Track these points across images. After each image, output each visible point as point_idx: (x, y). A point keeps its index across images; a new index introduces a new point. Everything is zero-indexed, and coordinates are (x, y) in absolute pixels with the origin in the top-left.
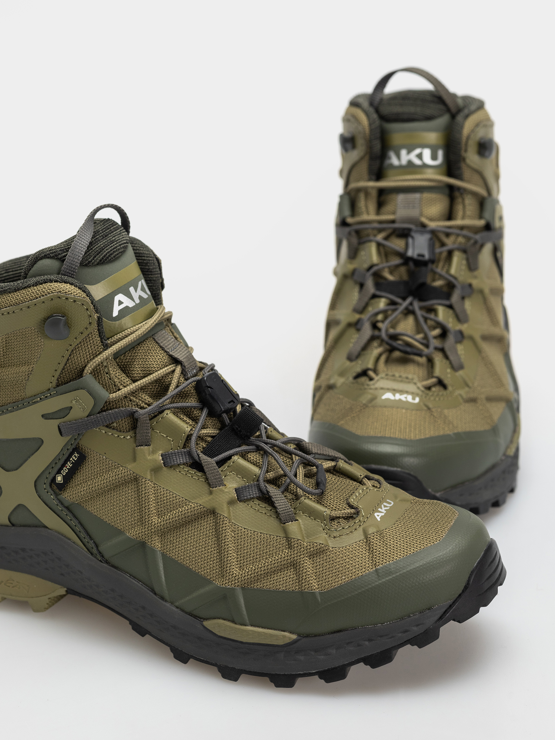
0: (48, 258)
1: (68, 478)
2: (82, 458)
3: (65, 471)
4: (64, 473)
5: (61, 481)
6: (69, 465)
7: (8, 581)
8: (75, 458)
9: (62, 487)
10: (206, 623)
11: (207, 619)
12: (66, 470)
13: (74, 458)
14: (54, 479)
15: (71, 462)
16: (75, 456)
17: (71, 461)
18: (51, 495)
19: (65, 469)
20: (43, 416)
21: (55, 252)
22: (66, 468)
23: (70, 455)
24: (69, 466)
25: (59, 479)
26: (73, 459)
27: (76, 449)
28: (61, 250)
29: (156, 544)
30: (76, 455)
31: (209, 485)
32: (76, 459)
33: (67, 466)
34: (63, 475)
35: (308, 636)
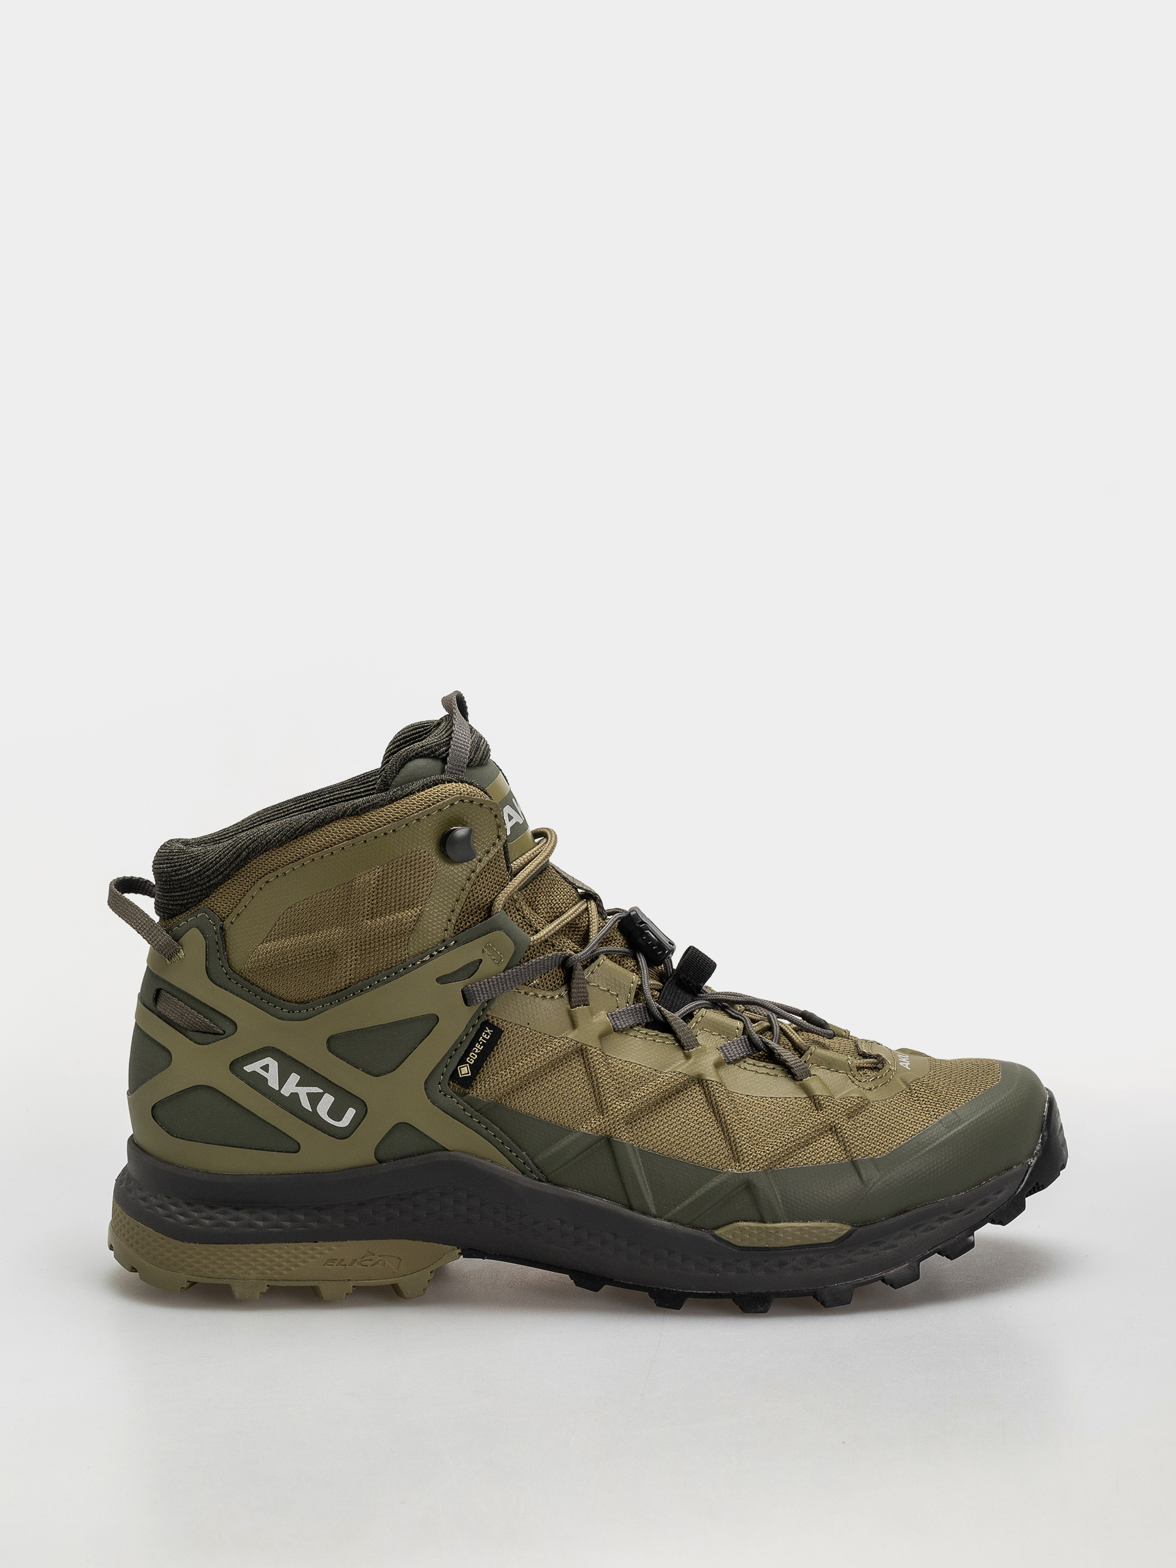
0: (421, 757)
1: (476, 1068)
2: (497, 1033)
3: (472, 1058)
4: (471, 1061)
5: (468, 1073)
6: (478, 1048)
7: (364, 1257)
8: (487, 1036)
9: (467, 1082)
10: (717, 1232)
11: (717, 1228)
12: (474, 1056)
13: (485, 1036)
14: (456, 1071)
15: (481, 1043)
16: (486, 1033)
17: (481, 1041)
18: (452, 1098)
19: (472, 1055)
20: (438, 980)
21: (429, 748)
22: (474, 1053)
23: (478, 1034)
24: (479, 1050)
25: (465, 1071)
26: (483, 1038)
27: (486, 1024)
28: (436, 745)
29: (624, 1136)
30: (489, 1031)
31: (682, 1047)
32: (488, 1038)
33: (475, 1050)
34: (470, 1064)
35: (865, 1224)
